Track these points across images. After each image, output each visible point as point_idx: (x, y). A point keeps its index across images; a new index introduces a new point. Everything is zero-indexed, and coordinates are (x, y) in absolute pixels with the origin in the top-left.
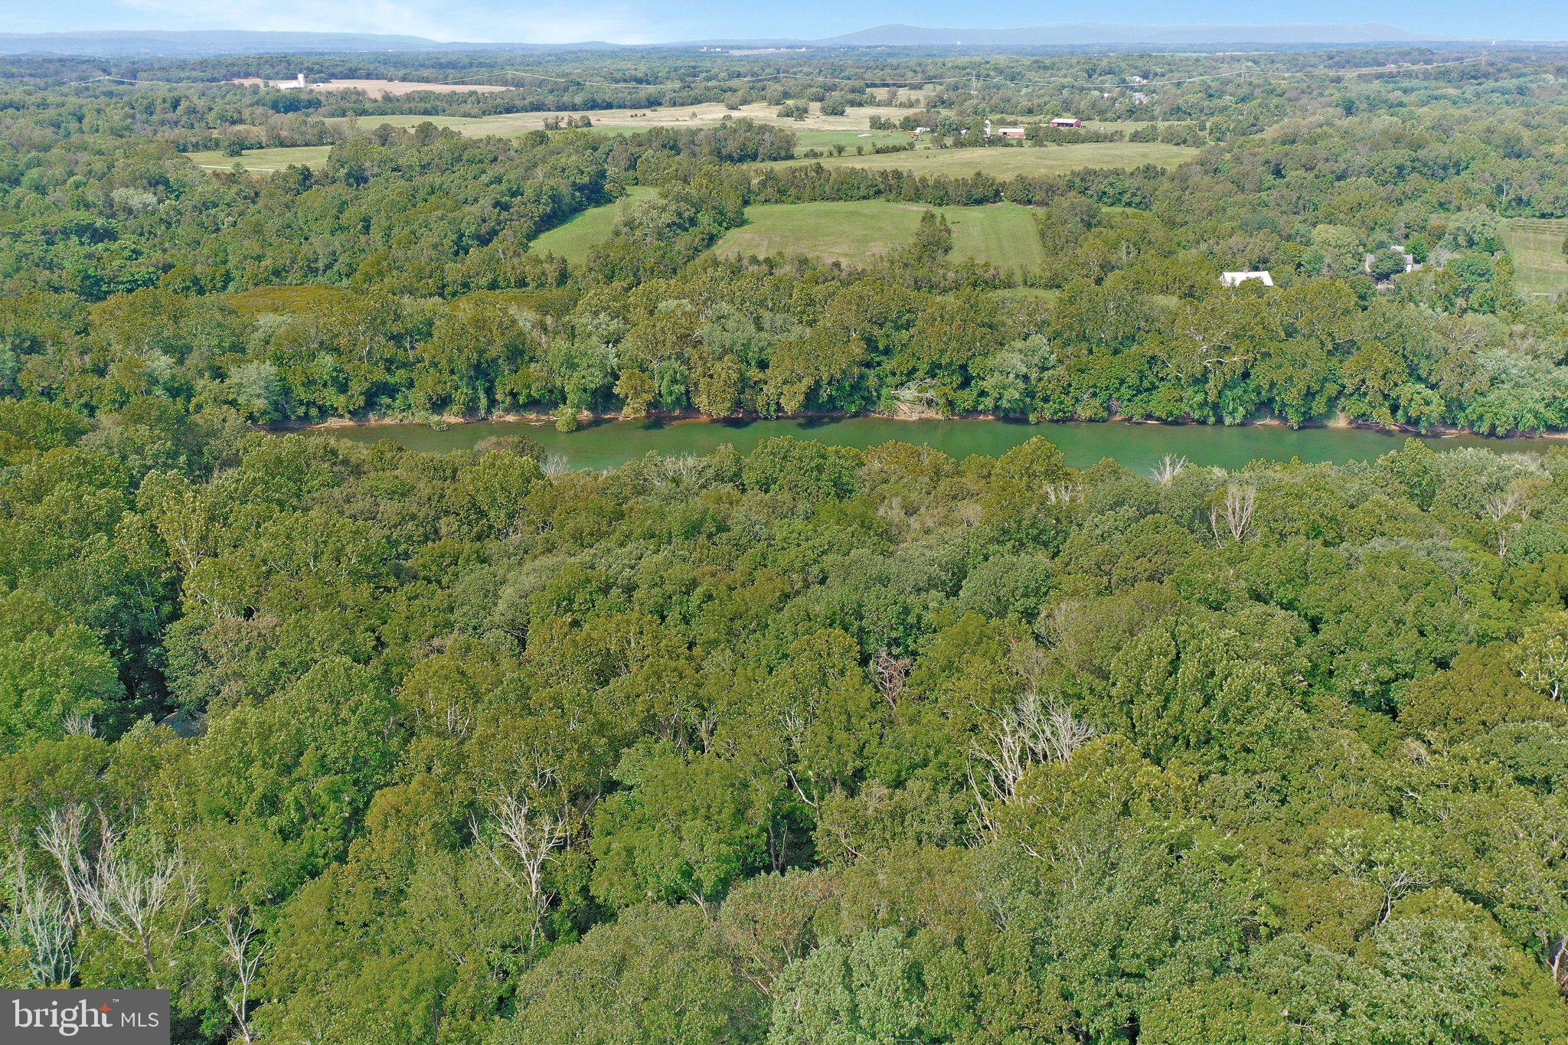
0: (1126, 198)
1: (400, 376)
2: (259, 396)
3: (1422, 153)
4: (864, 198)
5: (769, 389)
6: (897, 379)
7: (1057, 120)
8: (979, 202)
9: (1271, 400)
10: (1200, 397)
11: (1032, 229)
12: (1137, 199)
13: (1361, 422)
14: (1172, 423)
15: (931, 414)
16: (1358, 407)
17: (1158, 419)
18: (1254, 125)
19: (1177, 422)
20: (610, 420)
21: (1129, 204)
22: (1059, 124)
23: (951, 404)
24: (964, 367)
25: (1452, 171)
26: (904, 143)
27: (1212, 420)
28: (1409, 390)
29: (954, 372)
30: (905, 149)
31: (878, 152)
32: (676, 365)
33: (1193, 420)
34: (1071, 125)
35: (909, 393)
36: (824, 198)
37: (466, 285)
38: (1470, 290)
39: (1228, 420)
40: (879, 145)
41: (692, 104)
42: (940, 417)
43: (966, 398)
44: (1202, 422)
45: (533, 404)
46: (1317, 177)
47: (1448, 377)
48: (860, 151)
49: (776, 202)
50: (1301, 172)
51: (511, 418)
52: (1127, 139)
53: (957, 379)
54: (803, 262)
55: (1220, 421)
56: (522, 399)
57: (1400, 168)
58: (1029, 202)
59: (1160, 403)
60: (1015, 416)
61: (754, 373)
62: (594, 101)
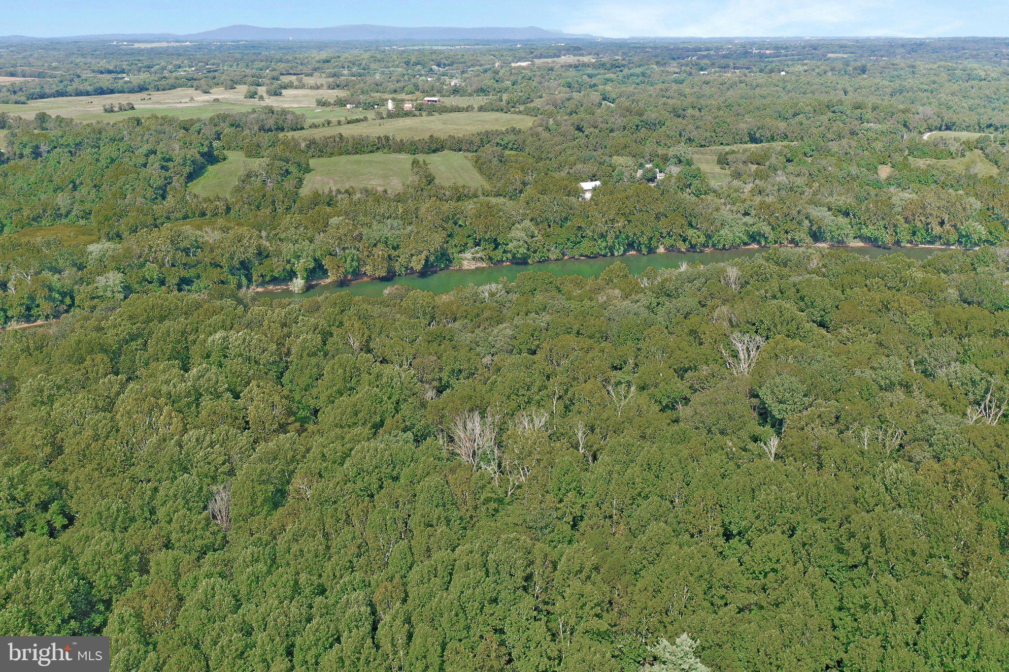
0: (510, 146)
1: (192, 273)
2: (120, 292)
3: (645, 117)
4: (371, 152)
5: (402, 260)
6: (459, 249)
7: (427, 99)
8: (434, 151)
9: (633, 242)
10: (604, 244)
11: (469, 165)
12: (515, 146)
13: (670, 249)
14: (593, 258)
15: (480, 265)
16: (668, 242)
17: (586, 256)
18: (528, 98)
19: (596, 256)
20: (317, 285)
21: (512, 149)
22: (428, 101)
23: (490, 259)
24: (496, 240)
25: (658, 126)
26: (362, 117)
27: (609, 254)
28: (690, 232)
29: (491, 242)
30: (363, 120)
31: (349, 123)
32: (354, 252)
33: (601, 255)
34: (436, 101)
35: (468, 255)
36: (348, 153)
37: (168, 218)
38: (690, 185)
39: (616, 254)
40: (349, 119)
41: (170, 89)
42: (485, 265)
43: (498, 254)
44: (605, 256)
45: (274, 280)
46: (600, 132)
47: (705, 226)
48: (339, 123)
49: (319, 157)
50: (592, 129)
51: (260, 290)
52: (476, 109)
53: (493, 245)
54: (366, 191)
55: (612, 255)
56: (268, 279)
57: (637, 126)
58: (460, 150)
59: (586, 247)
60: (522, 262)
61: (394, 253)
62: (101, 88)
